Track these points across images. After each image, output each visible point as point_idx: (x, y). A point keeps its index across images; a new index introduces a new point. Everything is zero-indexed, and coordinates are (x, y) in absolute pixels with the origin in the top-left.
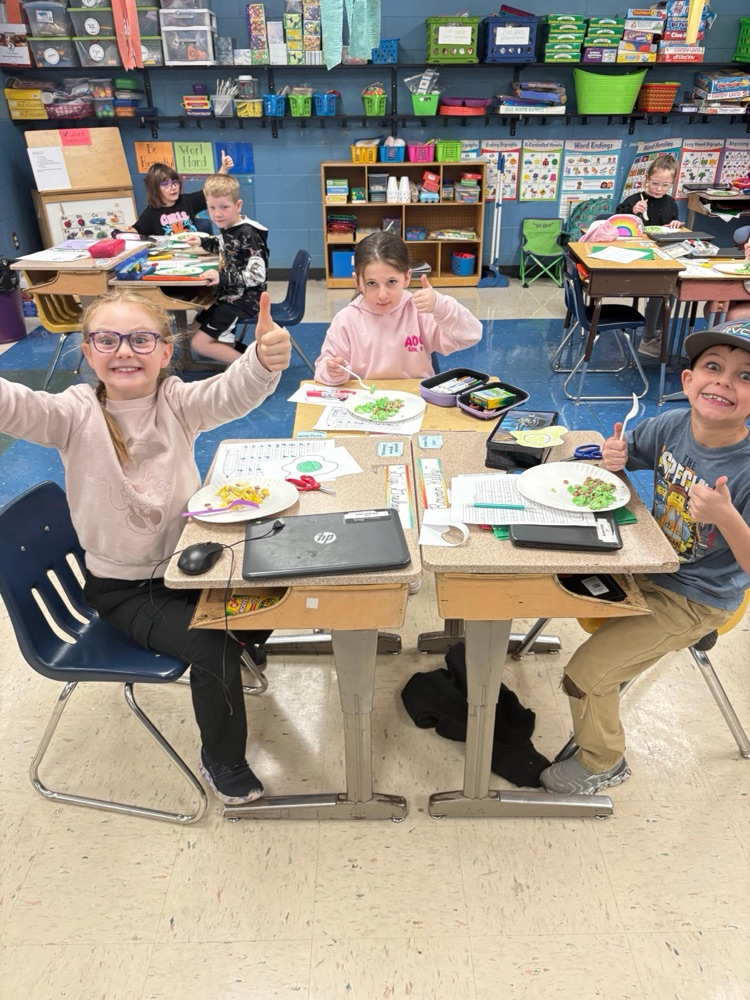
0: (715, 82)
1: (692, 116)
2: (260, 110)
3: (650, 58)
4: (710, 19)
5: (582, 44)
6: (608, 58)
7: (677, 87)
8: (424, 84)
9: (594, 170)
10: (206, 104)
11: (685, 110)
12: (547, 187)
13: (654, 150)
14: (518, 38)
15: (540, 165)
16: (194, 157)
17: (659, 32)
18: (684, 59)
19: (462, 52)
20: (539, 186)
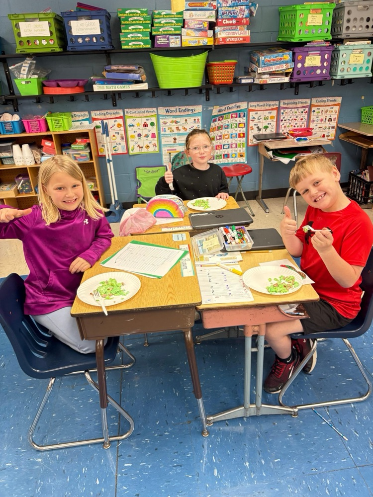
0: (262, 58)
1: (250, 86)
3: (209, 42)
4: (253, 8)
5: (151, 33)
6: (174, 43)
7: (235, 64)
8: (24, 70)
9: (184, 128)
11: (244, 81)
12: (150, 143)
13: (227, 111)
14: (91, 29)
15: (141, 126)
17: (213, 20)
18: (235, 41)
19: (44, 42)
20: (144, 142)
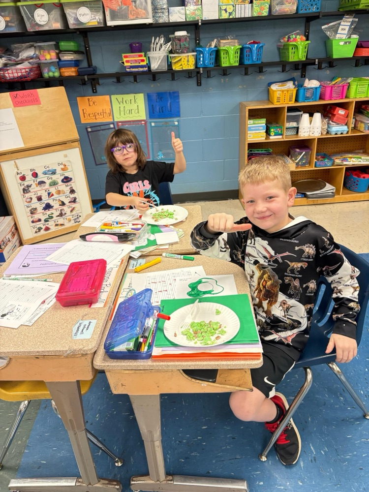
2: (194, 63)
8: (343, 29)
10: (143, 61)
16: (128, 107)
